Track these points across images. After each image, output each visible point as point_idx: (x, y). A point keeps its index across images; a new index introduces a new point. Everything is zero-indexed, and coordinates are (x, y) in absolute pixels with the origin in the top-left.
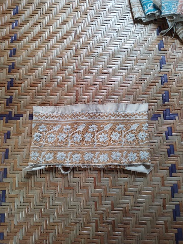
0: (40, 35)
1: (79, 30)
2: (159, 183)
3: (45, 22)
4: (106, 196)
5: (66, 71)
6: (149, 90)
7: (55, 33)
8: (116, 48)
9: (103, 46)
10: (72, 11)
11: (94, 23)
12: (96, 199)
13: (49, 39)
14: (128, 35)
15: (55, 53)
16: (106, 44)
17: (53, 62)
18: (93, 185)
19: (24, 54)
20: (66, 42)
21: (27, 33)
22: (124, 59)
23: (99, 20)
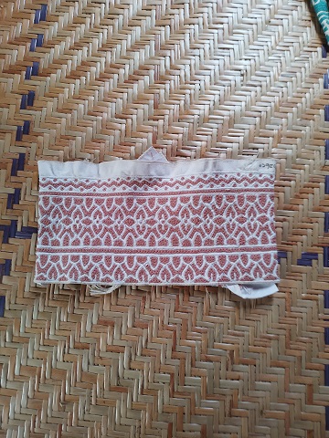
0: (85, 68)
1: (164, 63)
2: (303, 396)
3: (97, 42)
4: (193, 414)
5: (133, 148)
6: (298, 201)
7: (115, 67)
8: (237, 108)
9: (212, 103)
10: (154, 23)
11: (196, 52)
12: (173, 418)
13: (103, 78)
14: (264, 84)
15: (112, 108)
16: (217, 98)
17: (107, 127)
18: (167, 389)
19: (51, 104)
20: (136, 88)
21: (59, 62)
22: (252, 133)
23: (207, 47)
